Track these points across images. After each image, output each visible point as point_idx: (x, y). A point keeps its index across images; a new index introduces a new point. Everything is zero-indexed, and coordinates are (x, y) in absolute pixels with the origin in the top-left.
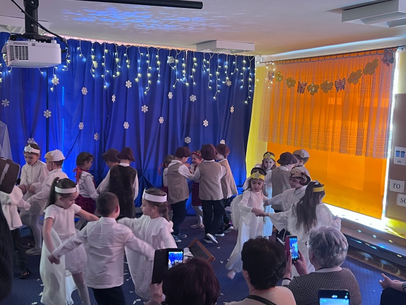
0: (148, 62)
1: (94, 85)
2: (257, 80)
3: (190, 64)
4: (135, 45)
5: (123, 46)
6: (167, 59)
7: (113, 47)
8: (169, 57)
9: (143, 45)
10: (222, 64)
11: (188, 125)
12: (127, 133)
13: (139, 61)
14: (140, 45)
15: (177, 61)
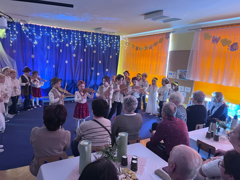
0: (75, 36)
1: (52, 45)
2: (121, 45)
3: (93, 38)
4: (70, 29)
5: (64, 29)
6: (83, 35)
7: (60, 30)
8: (84, 35)
9: (73, 29)
10: (106, 38)
11: (93, 62)
12: (67, 65)
13: (72, 36)
14: (72, 29)
15: (87, 36)
